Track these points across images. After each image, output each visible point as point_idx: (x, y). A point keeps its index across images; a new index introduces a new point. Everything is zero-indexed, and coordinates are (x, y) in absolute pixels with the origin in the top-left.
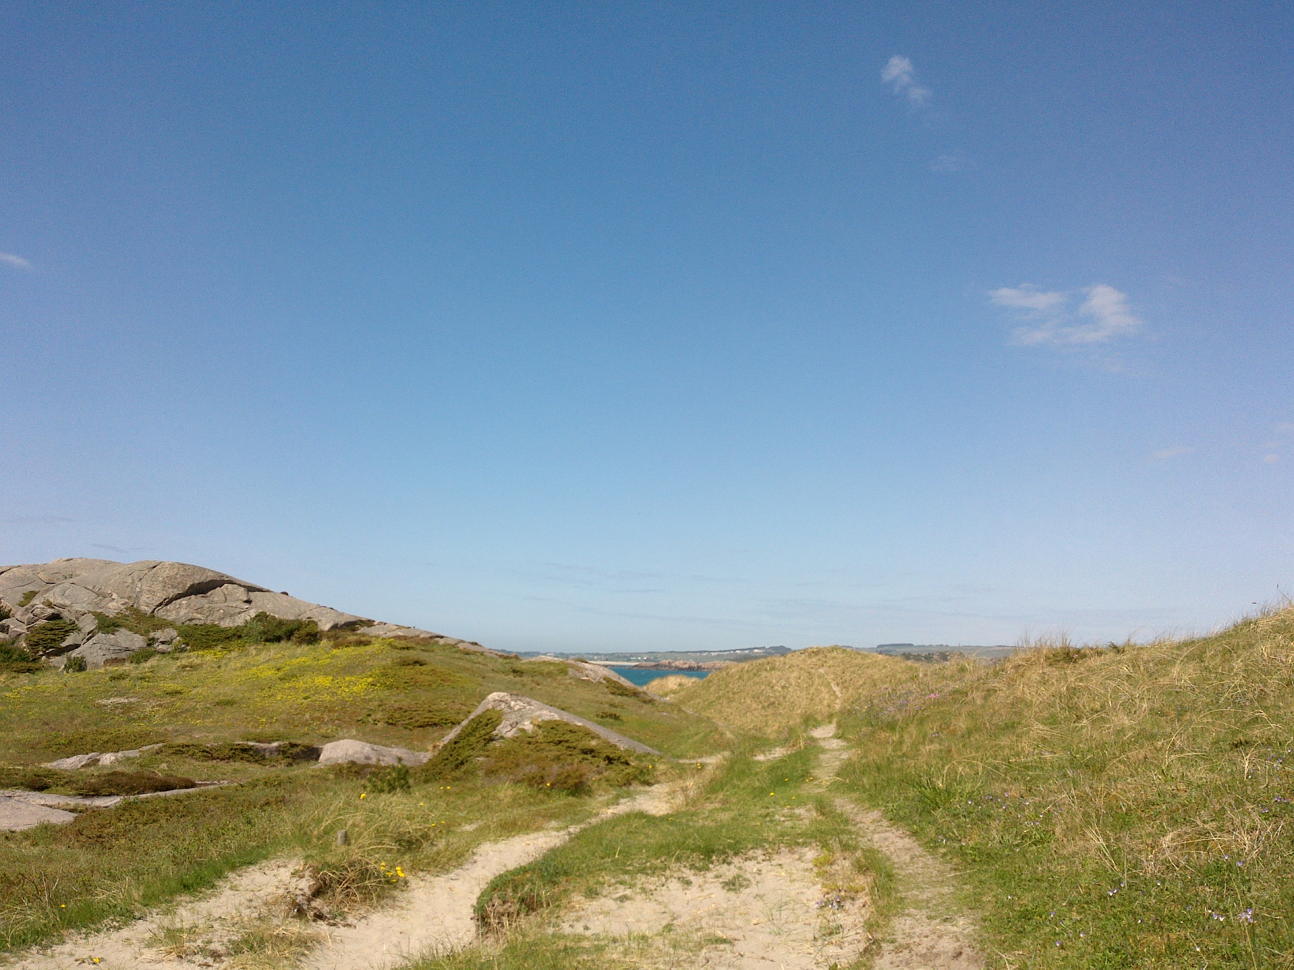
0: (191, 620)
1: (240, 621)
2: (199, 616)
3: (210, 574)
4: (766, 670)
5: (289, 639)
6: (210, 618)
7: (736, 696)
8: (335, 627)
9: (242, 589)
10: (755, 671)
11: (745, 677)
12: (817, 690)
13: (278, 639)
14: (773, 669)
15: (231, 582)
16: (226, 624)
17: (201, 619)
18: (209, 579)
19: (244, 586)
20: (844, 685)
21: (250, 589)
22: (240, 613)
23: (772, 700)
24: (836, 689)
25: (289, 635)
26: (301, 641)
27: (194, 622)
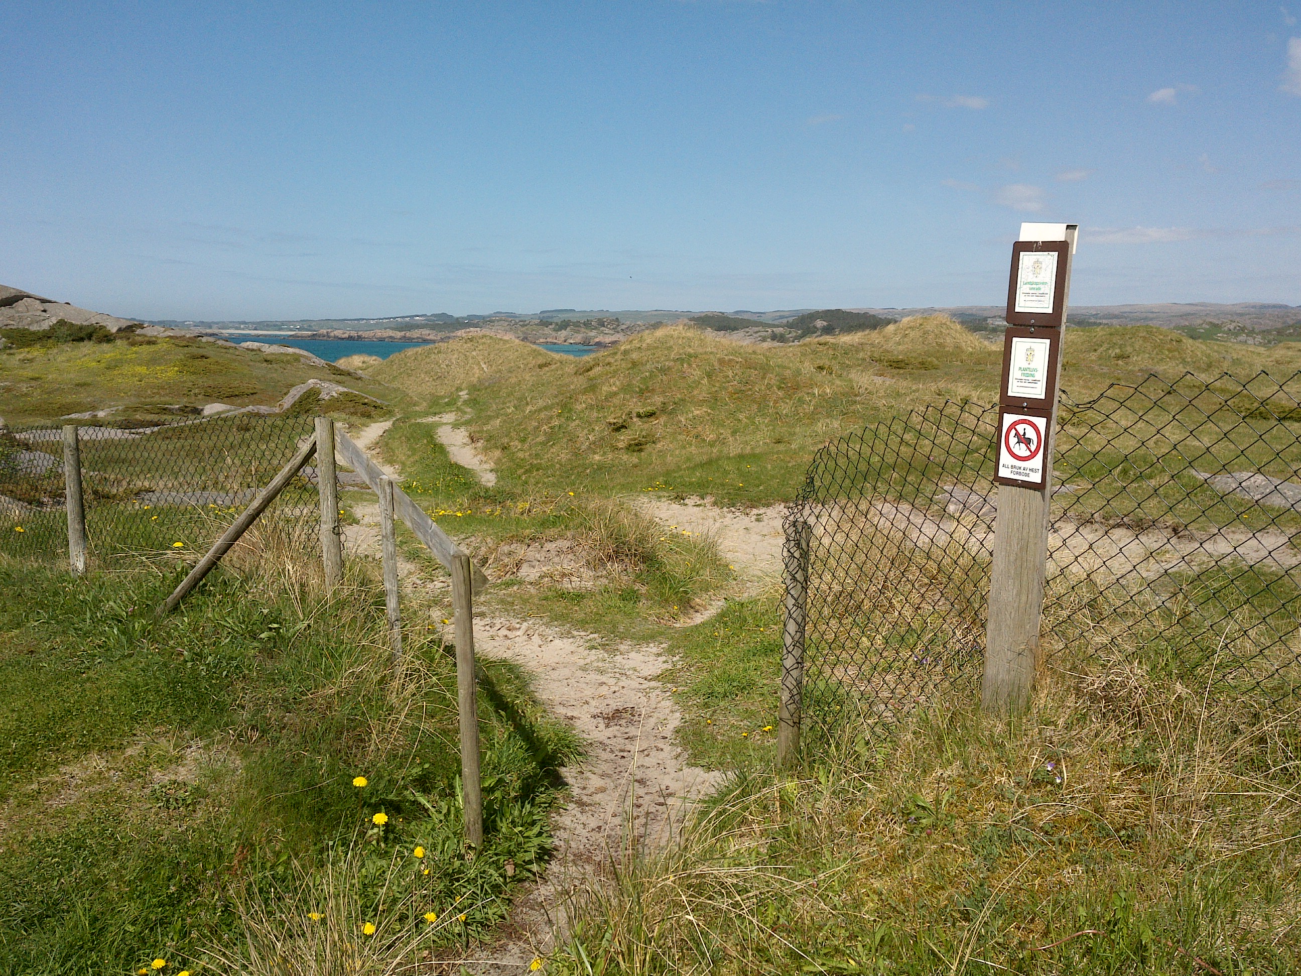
0: (7, 325)
1: (45, 326)
2: (12, 322)
3: (12, 290)
4: (434, 353)
5: (90, 339)
6: (20, 324)
7: (414, 372)
8: (120, 330)
9: (38, 301)
10: (426, 354)
11: (420, 359)
12: (470, 367)
13: (82, 339)
14: (439, 352)
15: (29, 297)
16: (34, 328)
17: (14, 325)
18: (13, 295)
19: (38, 299)
20: (489, 363)
21: (43, 301)
22: (43, 320)
23: (440, 374)
24: (483, 366)
25: (89, 337)
26: (100, 341)
27: (9, 327)
